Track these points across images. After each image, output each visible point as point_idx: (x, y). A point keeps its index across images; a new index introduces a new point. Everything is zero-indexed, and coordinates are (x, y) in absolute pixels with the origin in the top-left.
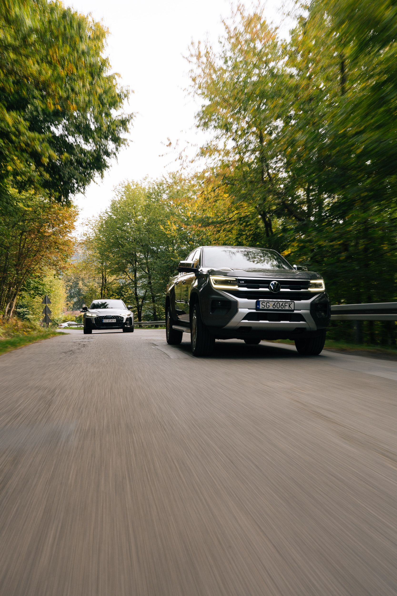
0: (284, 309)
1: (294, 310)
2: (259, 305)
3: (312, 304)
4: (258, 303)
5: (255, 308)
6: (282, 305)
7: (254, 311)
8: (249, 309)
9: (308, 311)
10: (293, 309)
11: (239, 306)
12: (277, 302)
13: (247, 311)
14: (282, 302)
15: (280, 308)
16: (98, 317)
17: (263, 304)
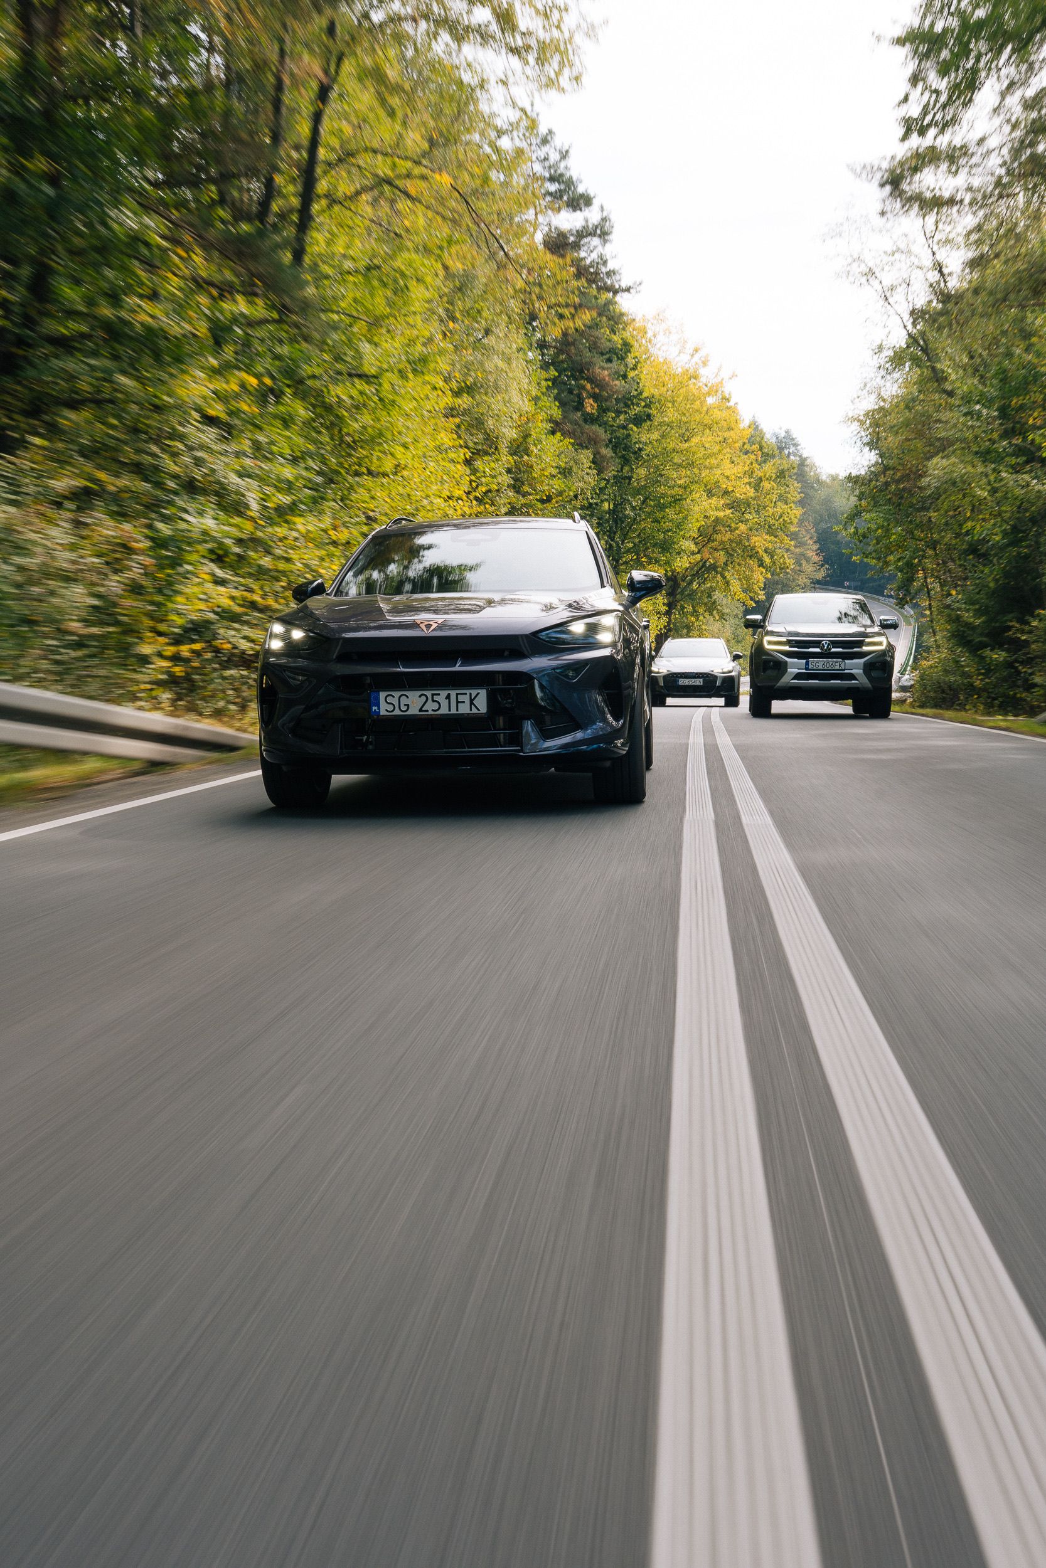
1: (846, 669)
2: (809, 665)
3: (865, 664)
4: (807, 663)
8: (799, 669)
9: (861, 671)
10: (844, 668)
11: (789, 666)
13: (797, 671)
16: (668, 675)
17: (813, 664)
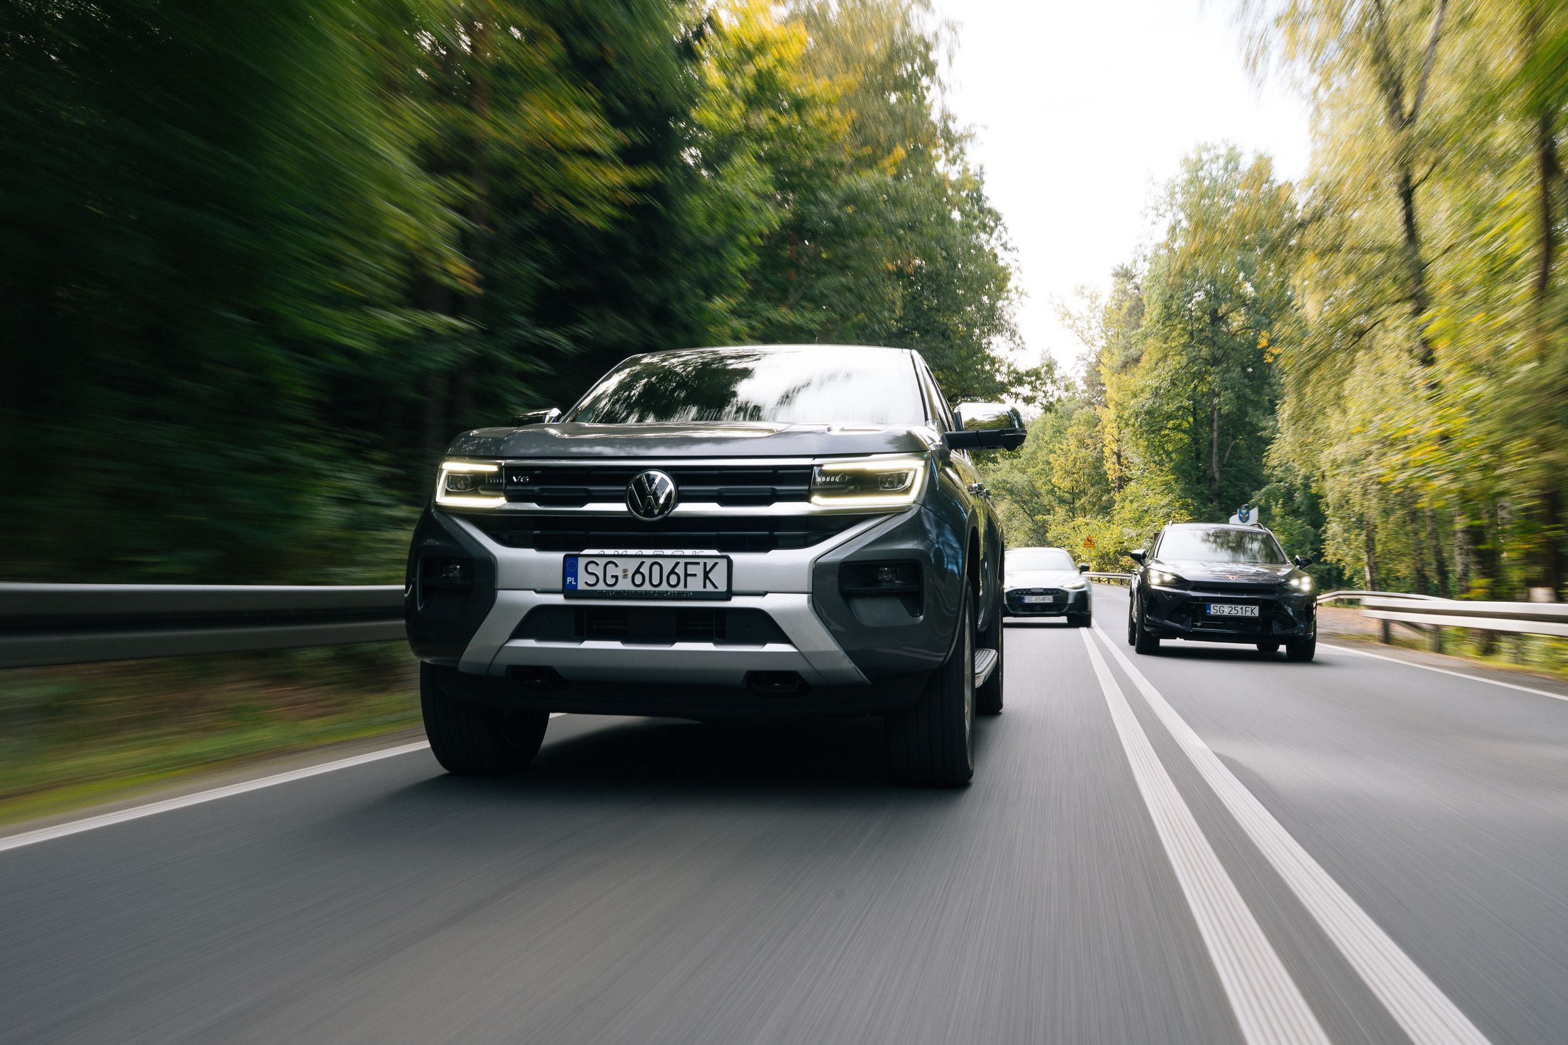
0: (681, 588)
1: (729, 594)
2: (575, 575)
3: (819, 570)
4: (569, 568)
5: (560, 586)
6: (672, 572)
7: (559, 599)
8: (537, 592)
9: (802, 601)
10: (722, 588)
11: (502, 578)
12: (649, 561)
13: (529, 599)
14: (674, 561)
15: (664, 587)
17: (591, 568)
